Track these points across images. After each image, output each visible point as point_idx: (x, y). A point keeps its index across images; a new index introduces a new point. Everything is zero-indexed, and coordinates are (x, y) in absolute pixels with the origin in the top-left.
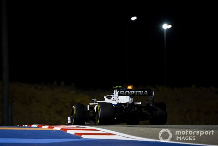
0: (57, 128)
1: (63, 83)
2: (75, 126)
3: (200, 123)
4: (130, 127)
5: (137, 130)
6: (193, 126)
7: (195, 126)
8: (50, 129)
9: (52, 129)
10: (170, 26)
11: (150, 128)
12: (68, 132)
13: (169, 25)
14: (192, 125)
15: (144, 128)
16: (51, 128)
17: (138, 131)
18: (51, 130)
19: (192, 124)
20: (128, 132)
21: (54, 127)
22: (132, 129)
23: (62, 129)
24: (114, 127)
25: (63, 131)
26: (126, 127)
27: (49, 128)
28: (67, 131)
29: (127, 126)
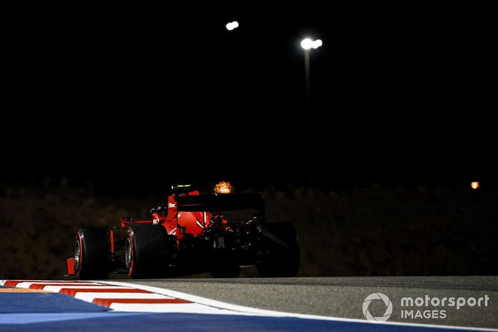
0: (52, 288)
1: (64, 181)
2: (95, 282)
3: (393, 273)
4: (226, 284)
5: (244, 290)
6: (376, 278)
7: (381, 278)
8: (34, 291)
9: (40, 291)
10: (318, 43)
11: (273, 286)
12: (79, 296)
13: (315, 39)
14: (373, 278)
15: (260, 286)
16: (37, 289)
17: (245, 293)
18: (38, 293)
19: (374, 274)
20: (221, 295)
21: (44, 286)
22: (231, 289)
23: (63, 290)
24: (187, 285)
25: (67, 294)
26: (216, 284)
27: (32, 287)
28: (74, 295)
29: (218, 282)
